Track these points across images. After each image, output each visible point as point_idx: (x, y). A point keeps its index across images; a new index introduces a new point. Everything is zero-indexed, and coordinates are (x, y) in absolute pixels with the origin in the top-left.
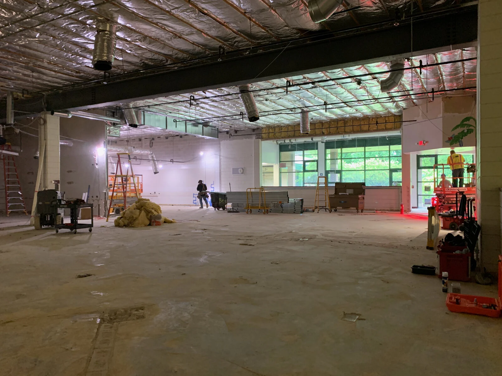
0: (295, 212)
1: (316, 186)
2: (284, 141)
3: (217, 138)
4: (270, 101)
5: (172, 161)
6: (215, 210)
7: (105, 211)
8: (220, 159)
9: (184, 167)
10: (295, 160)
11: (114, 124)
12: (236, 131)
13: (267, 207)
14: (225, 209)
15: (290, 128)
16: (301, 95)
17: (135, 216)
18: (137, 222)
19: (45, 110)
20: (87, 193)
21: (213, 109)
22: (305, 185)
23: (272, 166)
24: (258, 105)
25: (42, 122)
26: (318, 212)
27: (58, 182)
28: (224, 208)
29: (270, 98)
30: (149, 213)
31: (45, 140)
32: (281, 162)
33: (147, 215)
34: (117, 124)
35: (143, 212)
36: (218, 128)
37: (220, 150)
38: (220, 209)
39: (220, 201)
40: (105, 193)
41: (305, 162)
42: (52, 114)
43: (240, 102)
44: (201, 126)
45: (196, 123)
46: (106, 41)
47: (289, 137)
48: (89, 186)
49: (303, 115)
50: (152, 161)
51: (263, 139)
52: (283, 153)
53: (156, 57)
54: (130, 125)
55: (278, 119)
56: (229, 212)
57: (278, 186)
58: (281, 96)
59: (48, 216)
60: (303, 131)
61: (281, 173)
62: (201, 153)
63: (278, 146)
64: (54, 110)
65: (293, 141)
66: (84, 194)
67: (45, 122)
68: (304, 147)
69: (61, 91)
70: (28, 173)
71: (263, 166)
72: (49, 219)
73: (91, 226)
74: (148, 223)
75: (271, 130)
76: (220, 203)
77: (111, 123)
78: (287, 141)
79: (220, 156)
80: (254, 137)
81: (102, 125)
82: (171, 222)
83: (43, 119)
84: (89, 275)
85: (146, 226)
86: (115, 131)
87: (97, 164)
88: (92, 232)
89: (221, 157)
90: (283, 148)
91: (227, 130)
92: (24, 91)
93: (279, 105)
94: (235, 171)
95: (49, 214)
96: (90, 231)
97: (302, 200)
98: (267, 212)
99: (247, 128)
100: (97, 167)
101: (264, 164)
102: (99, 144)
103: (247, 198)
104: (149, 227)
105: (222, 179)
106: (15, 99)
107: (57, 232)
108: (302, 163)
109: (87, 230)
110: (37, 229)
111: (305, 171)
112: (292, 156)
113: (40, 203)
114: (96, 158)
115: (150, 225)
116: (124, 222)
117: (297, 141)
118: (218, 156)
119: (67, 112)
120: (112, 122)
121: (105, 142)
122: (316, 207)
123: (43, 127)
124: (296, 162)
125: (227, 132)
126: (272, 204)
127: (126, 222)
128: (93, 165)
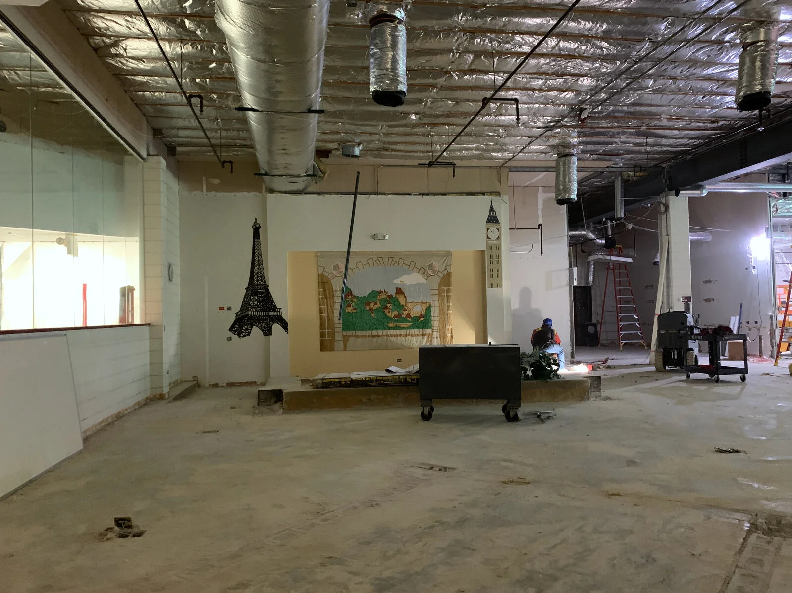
7: (773, 347)
11: (785, 195)
19: (667, 191)
20: (738, 317)
25: (662, 208)
27: (689, 298)
31: (667, 235)
40: (771, 317)
42: (677, 194)
46: (758, 59)
48: (741, 304)
59: (674, 352)
64: (680, 188)
66: (733, 318)
67: (667, 208)
69: (689, 157)
70: (647, 287)
72: (676, 357)
73: (744, 371)
77: (779, 194)
81: (762, 199)
83: (664, 204)
84: (737, 451)
86: (787, 207)
87: (754, 267)
88: (746, 381)
92: (636, 167)
95: (676, 349)
96: (743, 379)
100: (754, 272)
102: (757, 232)
106: (625, 182)
107: (688, 377)
109: (737, 377)
110: (658, 371)
113: (663, 332)
114: (753, 257)
119: (700, 188)
120: (782, 192)
121: (768, 228)
123: (664, 217)
128: (747, 268)
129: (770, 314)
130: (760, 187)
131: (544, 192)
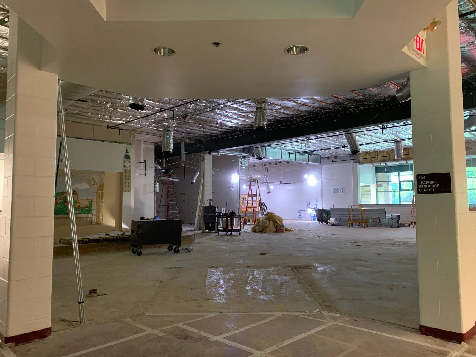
0: (392, 226)
1: (412, 204)
2: (380, 164)
3: (319, 164)
4: (368, 135)
5: (281, 183)
6: (320, 223)
7: (239, 222)
8: (322, 181)
9: (290, 187)
10: (391, 181)
11: (244, 158)
12: (336, 157)
13: (366, 222)
14: (329, 223)
15: (385, 153)
16: (394, 130)
17: (266, 225)
18: (268, 229)
19: (203, 151)
20: (225, 208)
21: (319, 143)
22: (402, 203)
23: (370, 186)
24: (357, 138)
25: (202, 158)
26: (414, 227)
27: (210, 200)
28: (327, 222)
29: (367, 133)
30: (276, 223)
31: (203, 171)
32: (377, 182)
33: (274, 224)
34: (246, 157)
35: (271, 222)
36: (320, 155)
37: (321, 173)
38: (324, 223)
39: (324, 216)
40: (239, 208)
41: (400, 182)
42: (209, 153)
43: (342, 137)
44: (307, 154)
45: (303, 153)
46: (262, 114)
47: (385, 161)
48: (227, 203)
49: (397, 144)
50: (266, 183)
51: (360, 163)
52: (379, 174)
53: (286, 116)
54: (257, 158)
55: (374, 147)
56: (333, 225)
57: (376, 204)
58: (377, 132)
59: (210, 224)
60: (397, 157)
61: (377, 192)
62: (306, 176)
63: (375, 168)
64: (211, 151)
65: (389, 164)
66: (223, 209)
67: (204, 159)
68: (399, 169)
69: (214, 138)
70: (182, 194)
71: (361, 186)
72: (211, 226)
73: (240, 230)
74: (275, 231)
75: (367, 155)
76: (323, 217)
77: (242, 157)
78: (383, 164)
79: (321, 178)
80: (352, 162)
81: (237, 158)
82: (290, 231)
83: (202, 157)
85: (273, 232)
86: (245, 162)
87: (232, 187)
89: (323, 179)
90: (379, 170)
91: (328, 156)
92: (191, 139)
93: (375, 137)
94: (336, 191)
95: (211, 222)
96: (240, 234)
97: (398, 216)
98: (366, 226)
99: (346, 154)
100: (232, 189)
101: (361, 184)
102: (234, 172)
103: (348, 214)
104: (276, 233)
105: (324, 198)
106: (187, 145)
107: (219, 234)
108: (398, 182)
109: (237, 233)
111: (400, 190)
112: (388, 177)
113: (206, 215)
114: (232, 182)
115: (276, 232)
116: (259, 230)
117: (392, 164)
118: (320, 178)
119: (218, 152)
121: (238, 171)
122: (412, 223)
123: (202, 163)
124: (391, 182)
125: (328, 158)
126: (371, 219)
127: (260, 229)
128: (229, 187)
129: (238, 207)
130: (235, 153)
131: (144, 144)
